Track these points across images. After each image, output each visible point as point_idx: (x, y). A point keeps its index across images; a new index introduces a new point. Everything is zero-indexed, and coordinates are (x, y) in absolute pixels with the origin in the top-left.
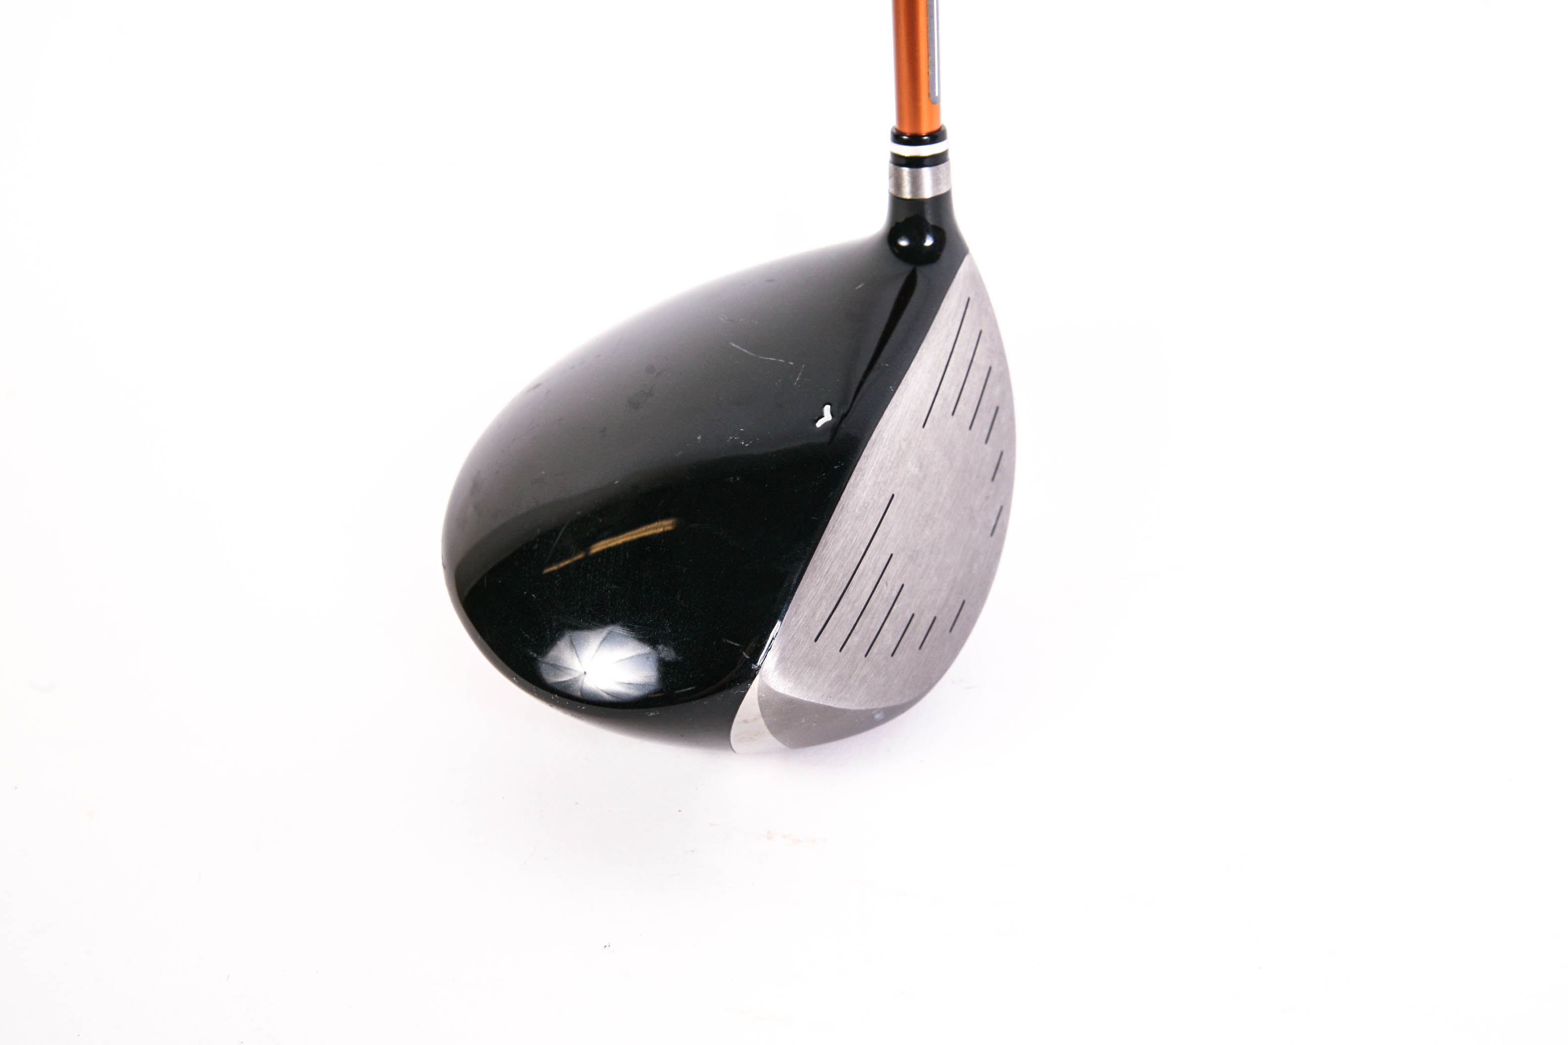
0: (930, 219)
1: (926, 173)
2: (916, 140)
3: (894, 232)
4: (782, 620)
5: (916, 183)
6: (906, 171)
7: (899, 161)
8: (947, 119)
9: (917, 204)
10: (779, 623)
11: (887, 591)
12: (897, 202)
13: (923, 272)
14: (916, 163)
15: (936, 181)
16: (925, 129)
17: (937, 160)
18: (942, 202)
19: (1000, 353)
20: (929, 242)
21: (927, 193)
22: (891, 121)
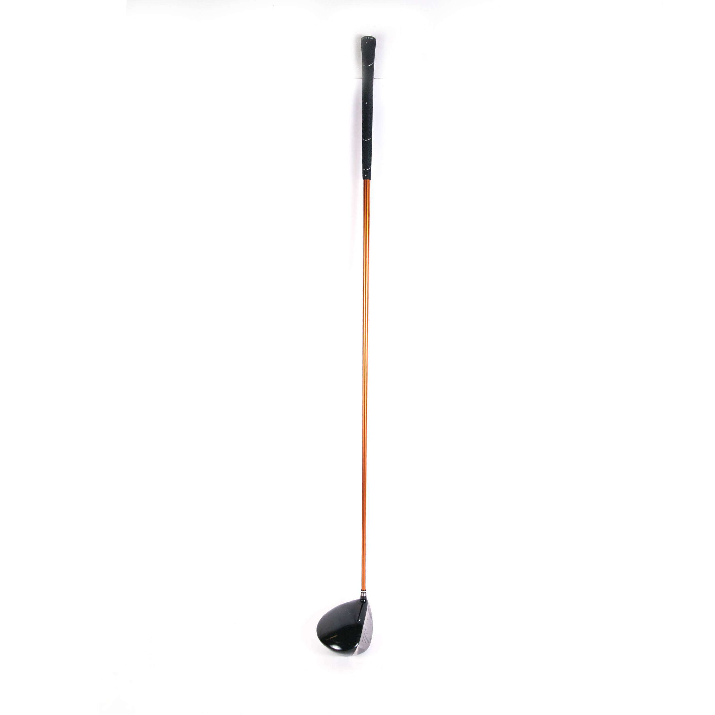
0: (365, 599)
1: (365, 594)
2: (363, 591)
3: (361, 600)
4: (359, 643)
5: (363, 595)
6: (363, 594)
7: (362, 593)
8: (366, 588)
9: (363, 597)
10: (358, 644)
11: (366, 637)
12: (361, 597)
13: (364, 604)
14: (363, 593)
15: (366, 594)
16: (364, 590)
17: (365, 593)
18: (366, 597)
19: (370, 608)
20: (365, 601)
21: (365, 596)
22: (361, 588)
